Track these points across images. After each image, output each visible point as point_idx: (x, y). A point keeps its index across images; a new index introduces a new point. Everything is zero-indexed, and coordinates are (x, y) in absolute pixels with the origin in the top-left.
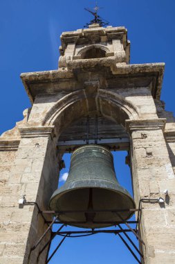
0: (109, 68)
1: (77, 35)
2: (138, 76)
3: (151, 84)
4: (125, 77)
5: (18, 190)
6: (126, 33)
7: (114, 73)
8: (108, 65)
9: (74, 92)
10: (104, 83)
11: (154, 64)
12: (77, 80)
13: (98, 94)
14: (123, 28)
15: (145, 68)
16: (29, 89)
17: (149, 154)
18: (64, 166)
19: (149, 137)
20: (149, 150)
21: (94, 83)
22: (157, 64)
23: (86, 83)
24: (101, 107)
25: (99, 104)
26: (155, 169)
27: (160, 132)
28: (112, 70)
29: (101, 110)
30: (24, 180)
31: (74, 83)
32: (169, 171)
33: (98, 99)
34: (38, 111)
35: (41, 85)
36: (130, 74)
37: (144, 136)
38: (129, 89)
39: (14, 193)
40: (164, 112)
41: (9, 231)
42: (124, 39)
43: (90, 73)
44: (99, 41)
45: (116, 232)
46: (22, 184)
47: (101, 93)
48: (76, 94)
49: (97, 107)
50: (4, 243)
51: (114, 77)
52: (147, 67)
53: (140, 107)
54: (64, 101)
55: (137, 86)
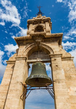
1: (33, 21)
3: (58, 40)
5: (16, 78)
6: (50, 20)
7: (46, 37)
10: (42, 40)
11: (59, 34)
12: (33, 39)
14: (49, 18)
15: (56, 35)
16: (17, 42)
17: (57, 66)
18: (30, 67)
19: (57, 60)
20: (57, 64)
21: (39, 41)
22: (60, 33)
26: (58, 71)
27: (60, 58)
28: (45, 36)
29: (42, 49)
30: (18, 75)
31: (32, 41)
32: (63, 72)
33: (41, 46)
34: (21, 51)
35: (21, 41)
36: (51, 37)
37: (55, 60)
38: (51, 42)
39: (15, 79)
40: (62, 50)
41: (14, 91)
42: (50, 22)
43: (37, 37)
44: (41, 23)
45: (46, 89)
46: (17, 76)
47: (41, 44)
48: (33, 44)
49: (40, 48)
50: (13, 95)
51: (46, 38)
52: (57, 34)
53: (54, 49)
54: (29, 47)
55: (53, 41)
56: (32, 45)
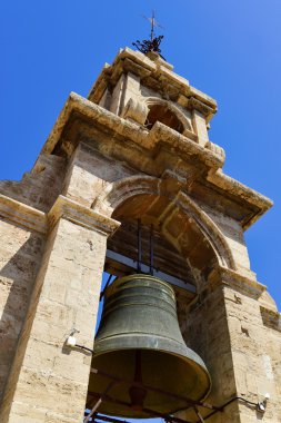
0: (208, 168)
2: (233, 200)
4: (218, 193)
5: (61, 317)
7: (209, 179)
8: (210, 164)
9: (146, 177)
11: (262, 196)
13: (177, 197)
14: (215, 102)
15: (249, 194)
17: (245, 331)
19: (244, 305)
20: (245, 326)
21: (180, 179)
23: (167, 171)
24: (170, 218)
25: (170, 212)
28: (209, 173)
29: (166, 223)
30: (72, 301)
31: (147, 160)
33: (176, 206)
35: (95, 132)
36: (226, 191)
37: (238, 301)
43: (180, 160)
44: (174, 99)
46: (69, 308)
47: (182, 198)
48: (148, 181)
49: (163, 215)
50: (46, 410)
51: (205, 183)
55: (227, 214)
56: (144, 180)
